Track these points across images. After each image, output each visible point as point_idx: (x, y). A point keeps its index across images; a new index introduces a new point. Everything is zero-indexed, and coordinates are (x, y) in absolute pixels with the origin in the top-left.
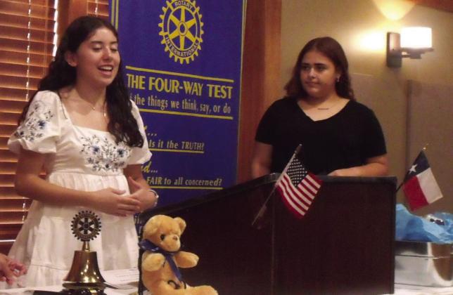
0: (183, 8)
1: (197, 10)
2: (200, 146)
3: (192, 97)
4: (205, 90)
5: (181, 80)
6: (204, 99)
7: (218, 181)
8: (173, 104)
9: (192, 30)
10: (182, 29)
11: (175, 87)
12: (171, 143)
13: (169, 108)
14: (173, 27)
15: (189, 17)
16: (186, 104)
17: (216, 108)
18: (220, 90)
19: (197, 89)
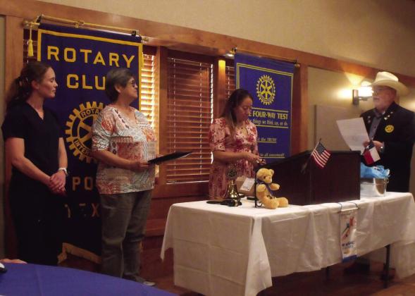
0: (267, 81)
1: (272, 82)
2: (275, 140)
3: (271, 119)
4: (277, 116)
5: (266, 112)
6: (276, 120)
7: (283, 155)
8: (263, 122)
9: (271, 90)
10: (266, 90)
11: (264, 115)
12: (262, 139)
13: (262, 124)
14: (262, 90)
15: (269, 85)
16: (268, 122)
17: (281, 124)
18: (283, 115)
19: (273, 116)
